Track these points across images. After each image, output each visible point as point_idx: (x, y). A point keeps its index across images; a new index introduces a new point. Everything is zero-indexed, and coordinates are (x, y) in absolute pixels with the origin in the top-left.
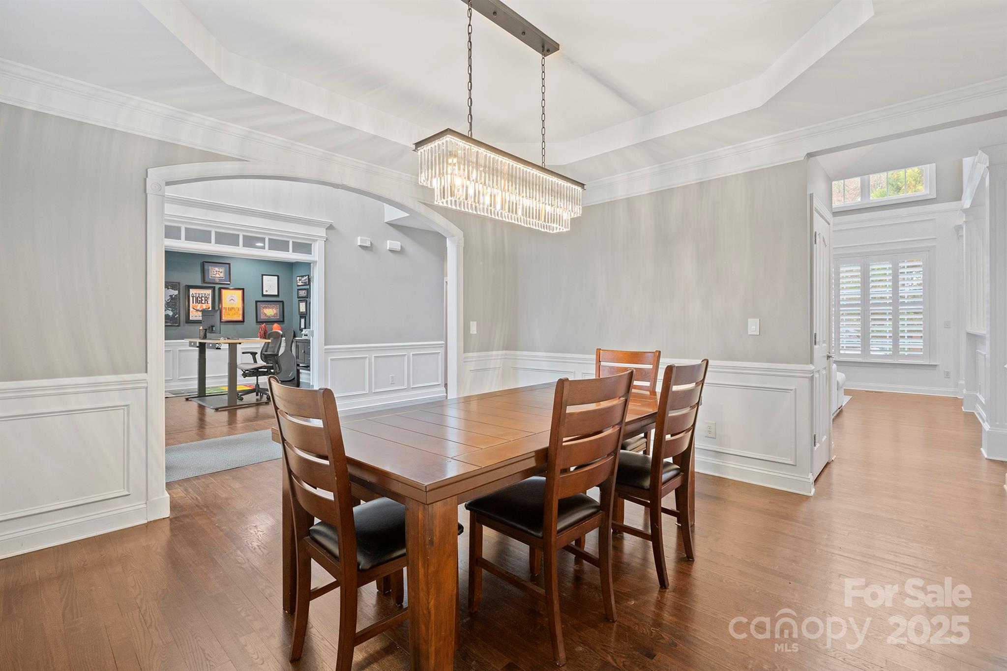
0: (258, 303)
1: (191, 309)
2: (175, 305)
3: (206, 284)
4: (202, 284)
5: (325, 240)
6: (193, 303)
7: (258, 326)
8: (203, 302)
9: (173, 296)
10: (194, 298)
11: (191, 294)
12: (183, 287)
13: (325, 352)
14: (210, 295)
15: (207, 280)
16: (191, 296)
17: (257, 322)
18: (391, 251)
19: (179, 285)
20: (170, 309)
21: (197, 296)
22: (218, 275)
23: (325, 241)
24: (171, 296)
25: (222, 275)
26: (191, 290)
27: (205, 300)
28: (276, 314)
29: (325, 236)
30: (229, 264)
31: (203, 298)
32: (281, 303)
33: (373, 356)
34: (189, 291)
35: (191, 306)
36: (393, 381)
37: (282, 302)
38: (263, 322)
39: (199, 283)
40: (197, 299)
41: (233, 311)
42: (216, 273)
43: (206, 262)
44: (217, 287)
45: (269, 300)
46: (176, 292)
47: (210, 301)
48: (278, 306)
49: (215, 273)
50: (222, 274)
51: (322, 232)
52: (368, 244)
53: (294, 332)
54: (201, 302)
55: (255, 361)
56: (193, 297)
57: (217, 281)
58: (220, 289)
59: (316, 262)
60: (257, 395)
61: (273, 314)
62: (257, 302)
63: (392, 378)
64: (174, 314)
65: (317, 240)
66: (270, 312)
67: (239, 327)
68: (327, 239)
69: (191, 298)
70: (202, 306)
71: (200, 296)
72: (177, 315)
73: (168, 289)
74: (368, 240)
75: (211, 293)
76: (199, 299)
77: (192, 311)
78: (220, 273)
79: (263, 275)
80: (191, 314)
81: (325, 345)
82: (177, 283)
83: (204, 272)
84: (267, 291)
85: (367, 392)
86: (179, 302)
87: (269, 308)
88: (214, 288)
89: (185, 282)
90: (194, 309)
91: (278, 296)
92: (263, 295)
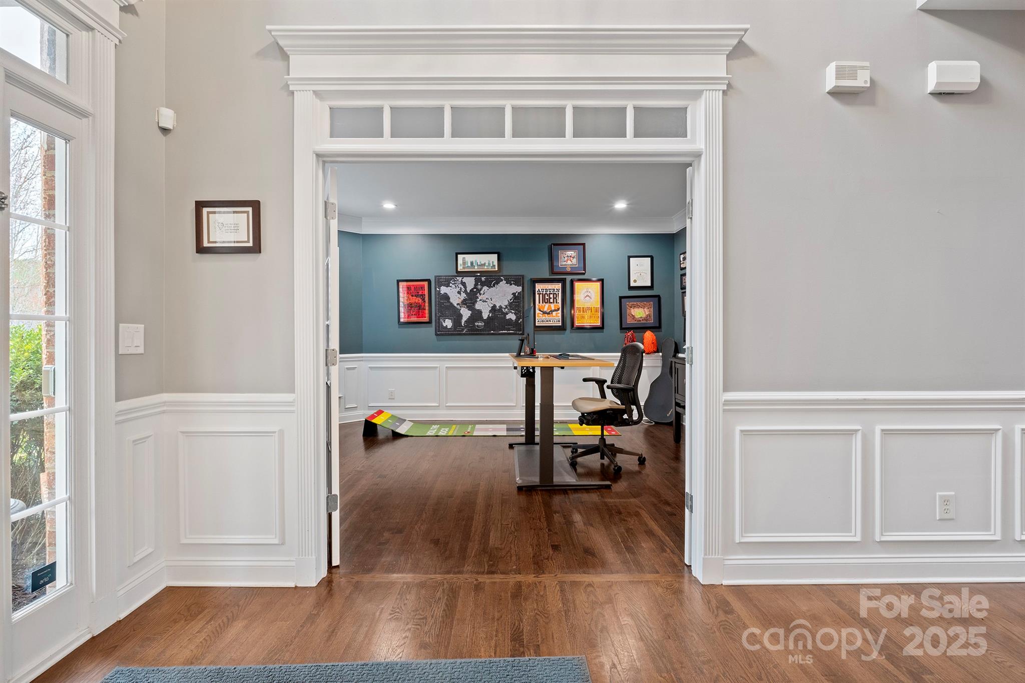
0: (623, 300)
1: (537, 311)
2: (518, 306)
3: (556, 276)
4: (550, 276)
5: (725, 87)
6: (539, 303)
7: (623, 335)
8: (551, 301)
9: (517, 294)
10: (541, 295)
11: (537, 290)
12: (528, 281)
13: (724, 411)
14: (560, 291)
15: (556, 270)
16: (537, 293)
17: (622, 328)
18: (939, 95)
19: (523, 278)
20: (513, 311)
21: (544, 293)
22: (569, 262)
23: (724, 91)
24: (514, 294)
25: (574, 261)
26: (536, 284)
27: (554, 298)
28: (649, 315)
29: (725, 75)
30: (584, 244)
31: (551, 296)
32: (657, 299)
33: (878, 429)
34: (534, 287)
35: (537, 307)
36: (947, 511)
37: (658, 297)
38: (629, 329)
39: (547, 275)
40: (544, 296)
41: (589, 313)
42: (568, 259)
43: (555, 245)
44: (569, 278)
45: (639, 295)
46: (519, 289)
47: (560, 300)
48: (651, 303)
49: (566, 258)
50: (575, 259)
51: (717, 66)
52: (862, 80)
53: (676, 343)
54: (548, 302)
55: (603, 396)
56: (539, 294)
57: (569, 270)
58: (572, 282)
59: (698, 155)
60: (602, 458)
61: (644, 316)
62: (621, 298)
63: (946, 501)
64: (518, 318)
65: (701, 92)
66: (640, 313)
67: (597, 335)
68: (729, 86)
69: (537, 296)
70: (550, 306)
71: (548, 293)
72: (521, 320)
73: (511, 285)
74: (863, 68)
75: (560, 288)
76: (546, 297)
77: (538, 314)
78: (572, 259)
79: (629, 257)
80: (537, 318)
81: (726, 389)
82: (520, 276)
83: (552, 259)
84: (635, 281)
85: (858, 538)
86: (523, 302)
87: (639, 307)
88: (563, 281)
89: (530, 275)
90: (540, 310)
91: (651, 288)
92: (631, 288)
